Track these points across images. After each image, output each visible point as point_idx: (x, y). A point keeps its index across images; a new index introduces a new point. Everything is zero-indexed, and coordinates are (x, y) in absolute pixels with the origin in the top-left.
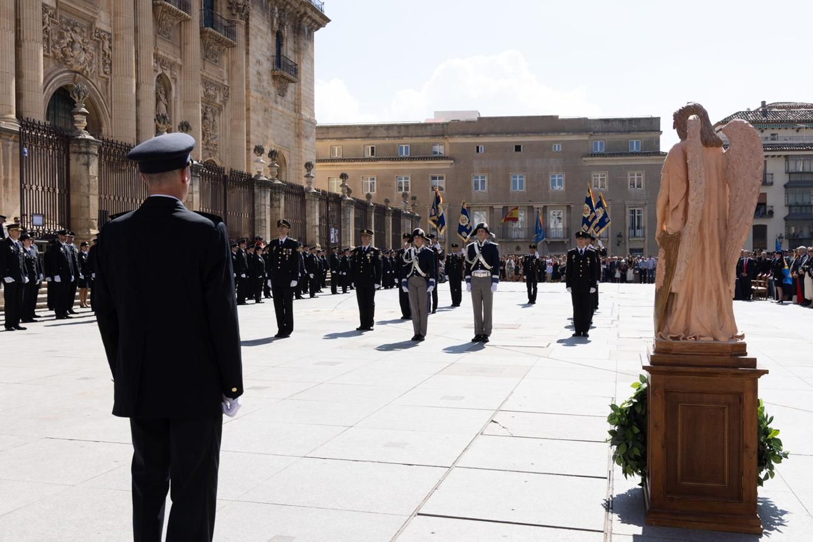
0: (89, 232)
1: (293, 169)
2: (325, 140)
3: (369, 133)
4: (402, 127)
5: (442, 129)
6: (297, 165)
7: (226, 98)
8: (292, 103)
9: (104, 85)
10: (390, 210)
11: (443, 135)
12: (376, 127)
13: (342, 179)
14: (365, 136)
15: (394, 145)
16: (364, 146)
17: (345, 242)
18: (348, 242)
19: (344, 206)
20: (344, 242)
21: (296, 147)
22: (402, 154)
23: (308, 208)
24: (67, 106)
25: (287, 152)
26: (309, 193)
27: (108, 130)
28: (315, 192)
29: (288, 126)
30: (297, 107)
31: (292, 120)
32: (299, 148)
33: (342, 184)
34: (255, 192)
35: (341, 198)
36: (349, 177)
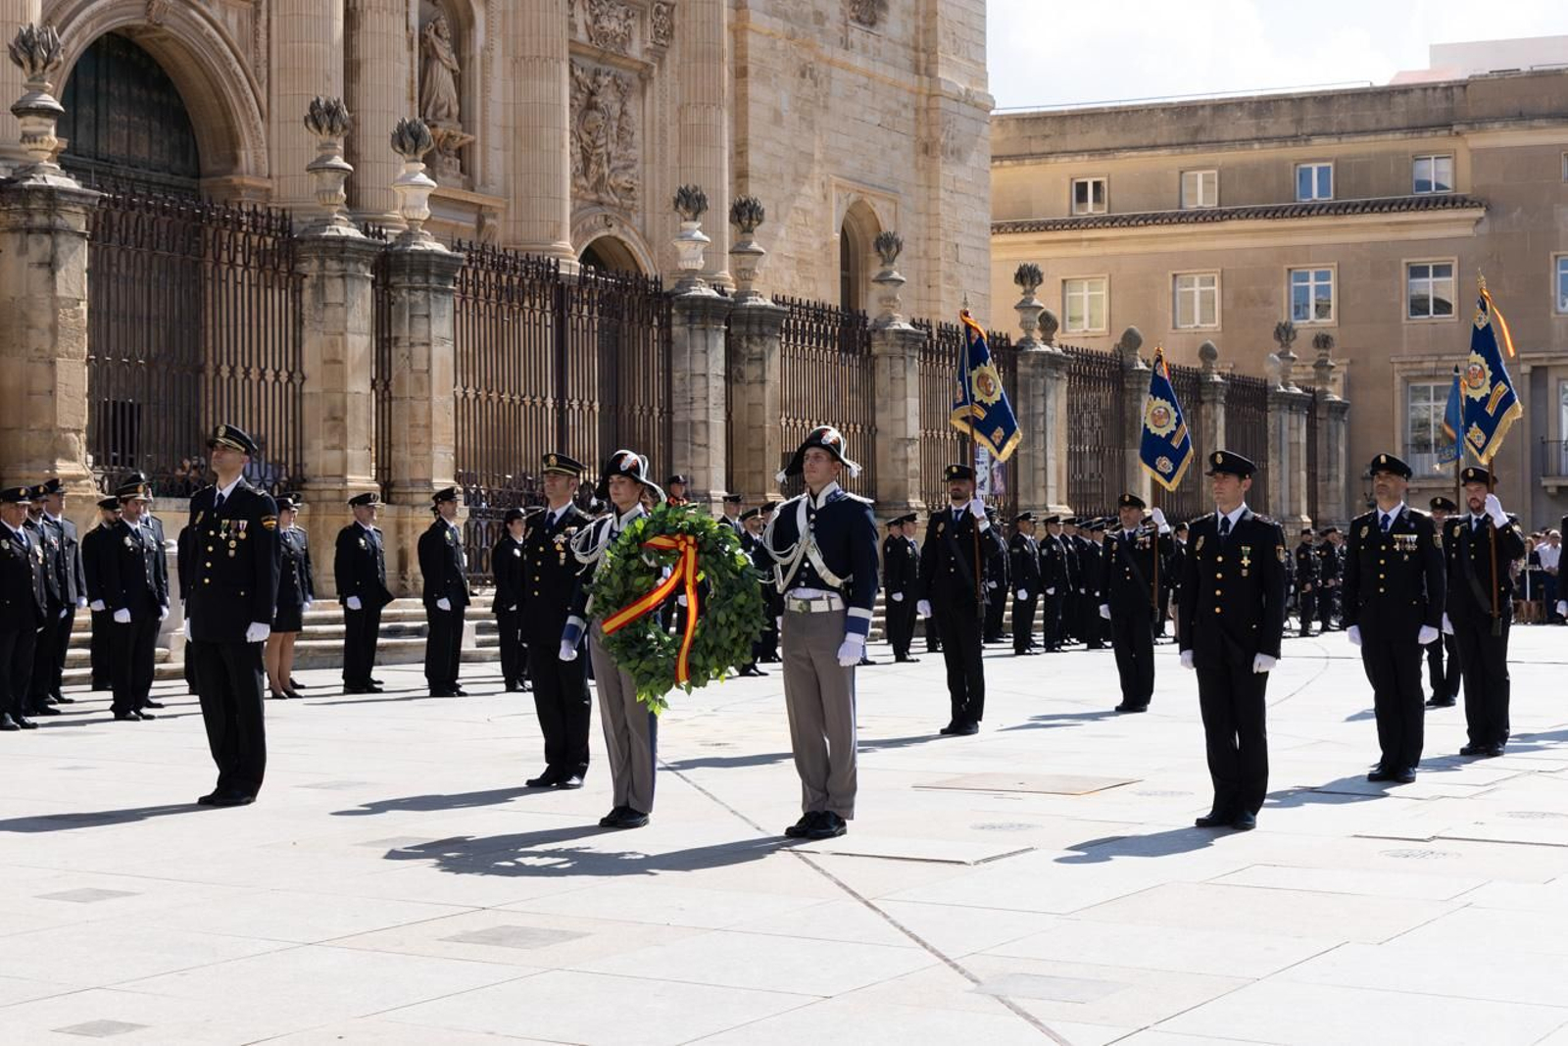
0: (53, 468)
1: (914, 257)
2: (1052, 160)
3: (1197, 130)
4: (1309, 106)
5: (1444, 105)
6: (922, 246)
7: (663, 42)
8: (905, 45)
9: (247, 23)
10: (1216, 384)
11: (1448, 126)
12: (1220, 107)
13: (1023, 284)
14: (1182, 139)
15: (1280, 166)
16: (1182, 172)
17: (1032, 491)
18: (1040, 492)
19: (1026, 375)
20: (1027, 491)
21: (919, 186)
22: (1310, 195)
23: (882, 380)
24: (135, 91)
25: (887, 204)
26: (883, 333)
27: (257, 157)
28: (904, 332)
29: (889, 118)
30: (923, 56)
31: (905, 97)
32: (929, 187)
33: (1023, 301)
34: (674, 334)
35: (1018, 348)
36: (1044, 277)
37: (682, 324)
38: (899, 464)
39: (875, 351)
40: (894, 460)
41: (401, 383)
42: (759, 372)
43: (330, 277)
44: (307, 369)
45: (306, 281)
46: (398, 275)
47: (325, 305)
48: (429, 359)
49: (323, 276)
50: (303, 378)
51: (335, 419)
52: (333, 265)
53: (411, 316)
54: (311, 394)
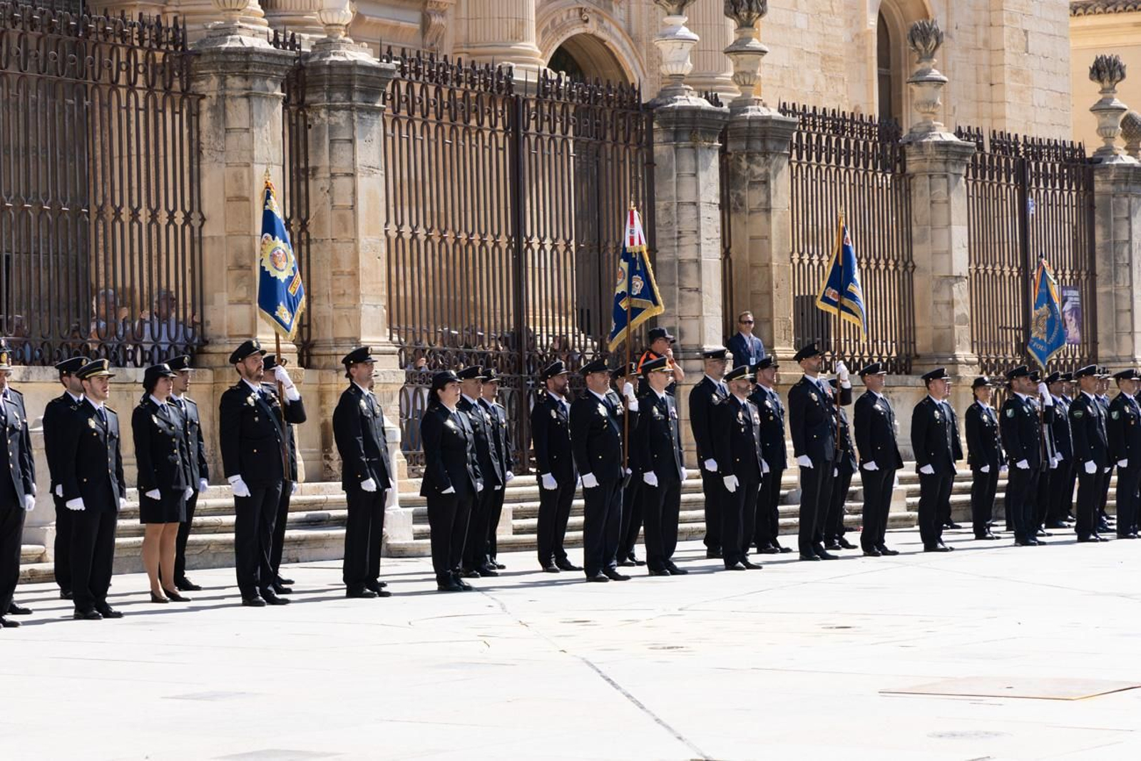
1: (966, 50)
6: (982, 34)
13: (1100, 80)
17: (1115, 338)
18: (1126, 339)
19: (1106, 194)
20: (1108, 339)
23: (920, 206)
26: (921, 146)
33: (1100, 102)
34: (656, 155)
35: (1096, 162)
36: (1127, 72)
37: (666, 142)
38: (943, 308)
39: (911, 168)
40: (936, 303)
41: (320, 222)
42: (763, 198)
43: (233, 98)
44: (206, 210)
45: (205, 104)
46: (315, 92)
47: (228, 131)
48: (354, 193)
49: (225, 96)
50: (203, 220)
51: (241, 267)
52: (236, 83)
53: (332, 142)
54: (212, 238)
